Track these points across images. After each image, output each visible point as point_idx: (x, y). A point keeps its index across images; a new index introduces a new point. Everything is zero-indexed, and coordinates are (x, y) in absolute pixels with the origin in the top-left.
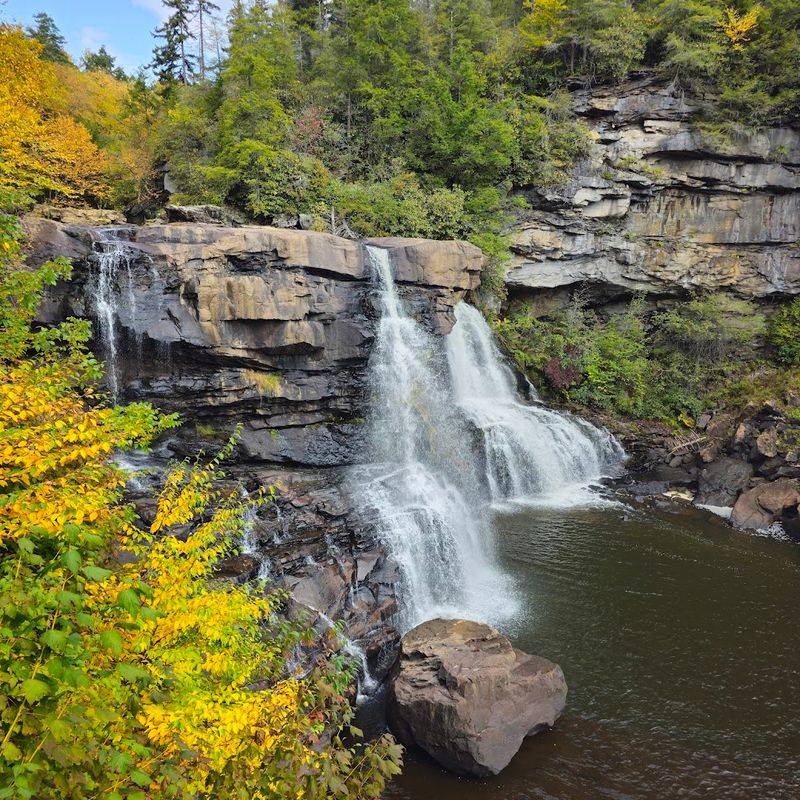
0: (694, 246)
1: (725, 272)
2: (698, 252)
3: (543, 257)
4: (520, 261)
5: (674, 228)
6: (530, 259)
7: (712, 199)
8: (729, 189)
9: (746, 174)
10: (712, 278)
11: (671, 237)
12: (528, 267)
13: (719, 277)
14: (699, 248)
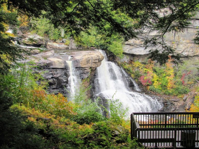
0: (184, 43)
1: (194, 51)
2: (186, 45)
3: (138, 46)
4: (131, 47)
5: (178, 38)
6: (134, 47)
7: (188, 29)
8: (193, 27)
9: (197, 23)
10: (191, 53)
11: (177, 40)
12: (135, 49)
13: (193, 53)
14: (186, 44)
